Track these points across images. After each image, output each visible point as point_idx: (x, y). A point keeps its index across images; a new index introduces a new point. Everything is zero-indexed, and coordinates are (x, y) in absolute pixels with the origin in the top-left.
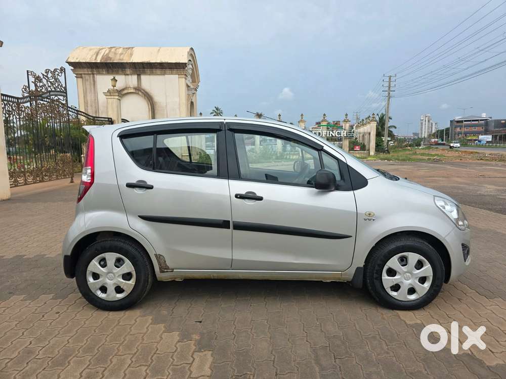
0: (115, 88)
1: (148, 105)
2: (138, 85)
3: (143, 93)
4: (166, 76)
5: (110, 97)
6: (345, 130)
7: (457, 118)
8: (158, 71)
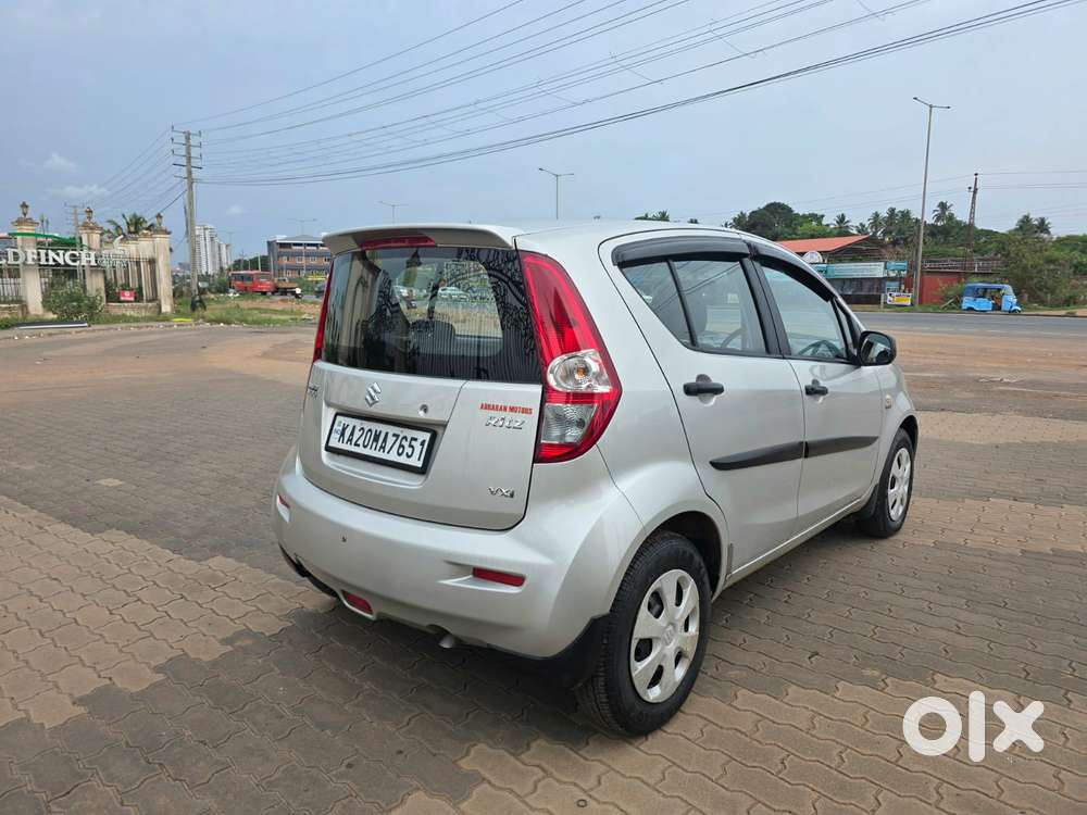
6: (90, 249)
7: (280, 238)
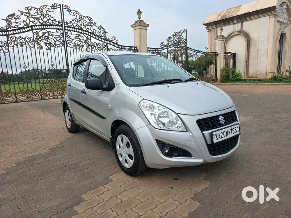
0: (222, 34)
1: (246, 40)
2: (241, 29)
3: (243, 33)
4: (260, 18)
5: (217, 40)
8: (255, 17)
